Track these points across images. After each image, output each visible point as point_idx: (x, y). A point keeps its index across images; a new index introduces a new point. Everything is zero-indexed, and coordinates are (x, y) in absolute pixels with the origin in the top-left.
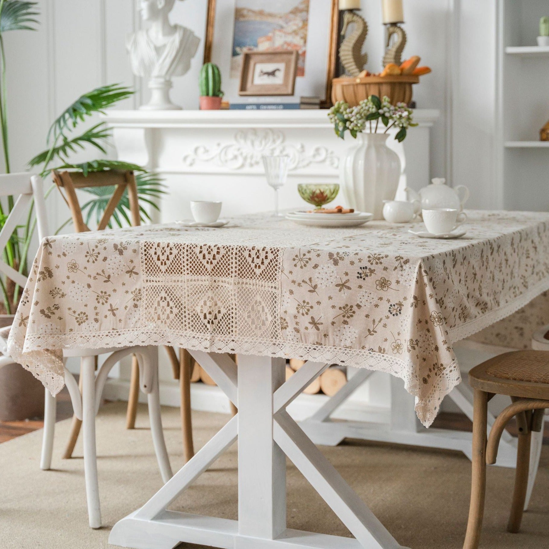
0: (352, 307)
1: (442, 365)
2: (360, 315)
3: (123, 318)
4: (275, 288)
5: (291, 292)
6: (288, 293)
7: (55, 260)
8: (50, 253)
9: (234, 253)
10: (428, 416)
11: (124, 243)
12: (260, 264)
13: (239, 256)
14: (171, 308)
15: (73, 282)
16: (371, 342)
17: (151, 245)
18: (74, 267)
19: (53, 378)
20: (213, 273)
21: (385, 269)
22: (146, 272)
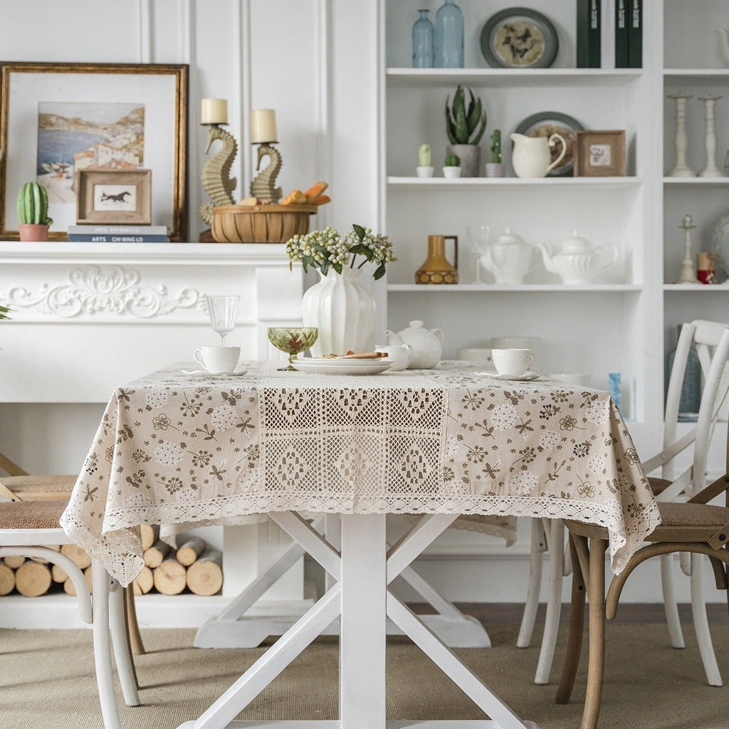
0: (533, 450)
1: (641, 505)
2: (541, 459)
3: (233, 482)
4: (438, 434)
5: (460, 438)
6: (455, 439)
7: (134, 416)
8: (127, 407)
9: (385, 397)
10: (619, 562)
11: (235, 390)
12: (419, 407)
13: (392, 400)
14: (301, 465)
15: (161, 442)
16: (552, 487)
17: (273, 392)
18: (163, 423)
19: (123, 564)
20: (358, 421)
21: (572, 406)
22: (267, 425)
